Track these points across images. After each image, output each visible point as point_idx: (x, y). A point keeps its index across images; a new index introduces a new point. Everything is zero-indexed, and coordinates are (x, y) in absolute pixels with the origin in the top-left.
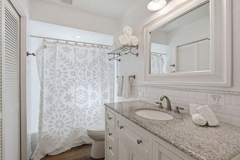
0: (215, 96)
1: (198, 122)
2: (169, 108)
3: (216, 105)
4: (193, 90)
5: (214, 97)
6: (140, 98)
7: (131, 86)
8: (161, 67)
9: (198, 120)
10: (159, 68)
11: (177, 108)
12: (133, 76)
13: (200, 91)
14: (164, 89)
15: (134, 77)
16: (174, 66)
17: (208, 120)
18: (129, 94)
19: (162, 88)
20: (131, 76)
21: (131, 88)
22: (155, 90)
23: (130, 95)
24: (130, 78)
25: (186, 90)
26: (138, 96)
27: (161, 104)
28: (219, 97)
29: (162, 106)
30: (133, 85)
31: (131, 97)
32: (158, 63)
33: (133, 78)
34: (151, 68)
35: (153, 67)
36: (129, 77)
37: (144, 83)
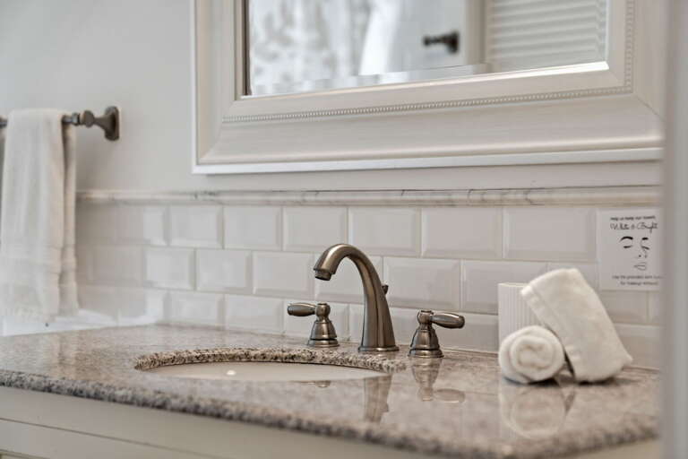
0: (630, 223)
1: (520, 363)
2: (381, 334)
3: (636, 272)
4: (520, 196)
5: (626, 227)
6: (167, 302)
7: (83, 205)
8: (342, 51)
9: (520, 350)
10: (331, 63)
11: (427, 323)
12: (99, 113)
13: (555, 196)
14: (345, 205)
15: (111, 125)
16: (452, 42)
17: (569, 349)
18: (62, 277)
19: (332, 197)
20: (87, 119)
21: (78, 223)
22: (285, 217)
23: (72, 285)
24: (73, 131)
25: (483, 203)
26: (150, 285)
27: (325, 313)
28: (649, 223)
29: (331, 331)
30: (98, 195)
31: (81, 303)
32: (319, 12)
33: (98, 132)
34: (255, 61)
35: (274, 47)
36: (65, 123)
37: (197, 170)
